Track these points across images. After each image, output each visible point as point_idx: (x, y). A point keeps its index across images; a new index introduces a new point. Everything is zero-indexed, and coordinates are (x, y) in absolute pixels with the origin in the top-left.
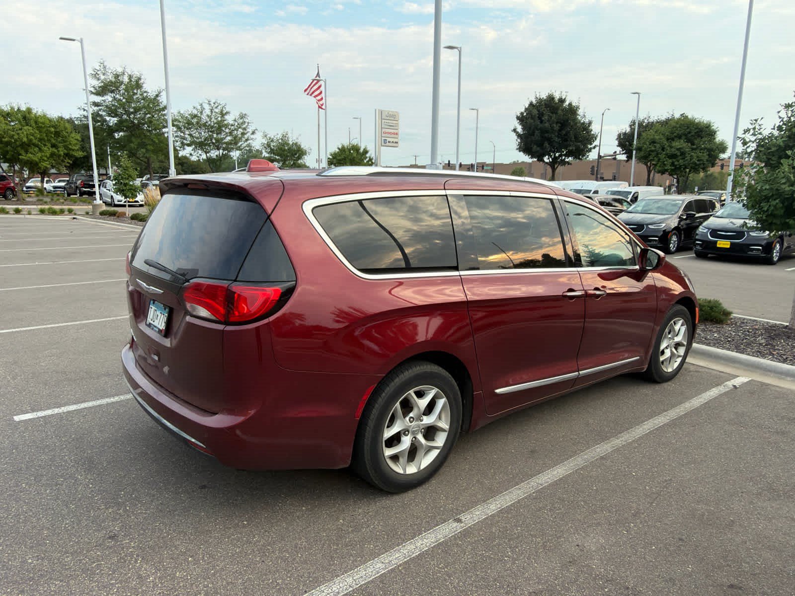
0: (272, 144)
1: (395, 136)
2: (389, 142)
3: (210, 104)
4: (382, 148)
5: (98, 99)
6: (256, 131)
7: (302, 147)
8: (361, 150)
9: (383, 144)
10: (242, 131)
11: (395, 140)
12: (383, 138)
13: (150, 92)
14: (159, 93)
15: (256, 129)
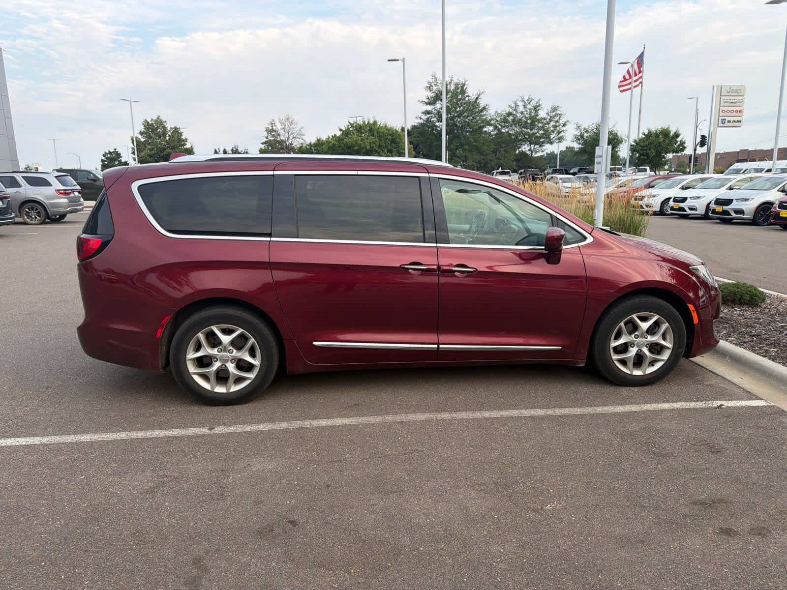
0: (586, 134)
1: (738, 114)
2: (729, 122)
3: (523, 101)
4: (719, 129)
5: (429, 108)
6: (567, 123)
7: (618, 134)
8: (672, 133)
9: (720, 124)
10: (554, 124)
11: (739, 119)
12: (721, 118)
13: (471, 96)
14: (479, 96)
15: (568, 121)
